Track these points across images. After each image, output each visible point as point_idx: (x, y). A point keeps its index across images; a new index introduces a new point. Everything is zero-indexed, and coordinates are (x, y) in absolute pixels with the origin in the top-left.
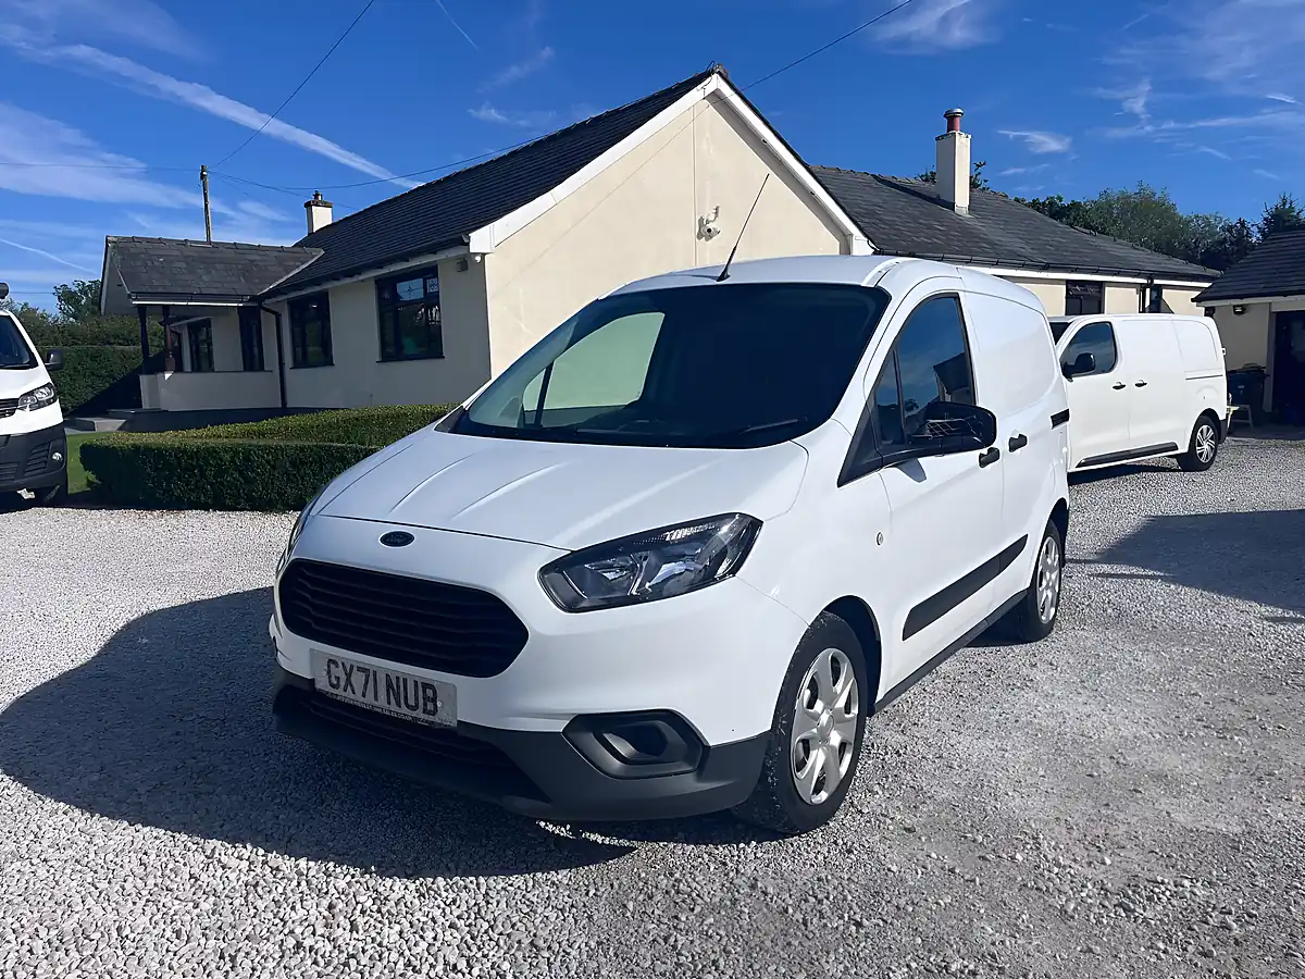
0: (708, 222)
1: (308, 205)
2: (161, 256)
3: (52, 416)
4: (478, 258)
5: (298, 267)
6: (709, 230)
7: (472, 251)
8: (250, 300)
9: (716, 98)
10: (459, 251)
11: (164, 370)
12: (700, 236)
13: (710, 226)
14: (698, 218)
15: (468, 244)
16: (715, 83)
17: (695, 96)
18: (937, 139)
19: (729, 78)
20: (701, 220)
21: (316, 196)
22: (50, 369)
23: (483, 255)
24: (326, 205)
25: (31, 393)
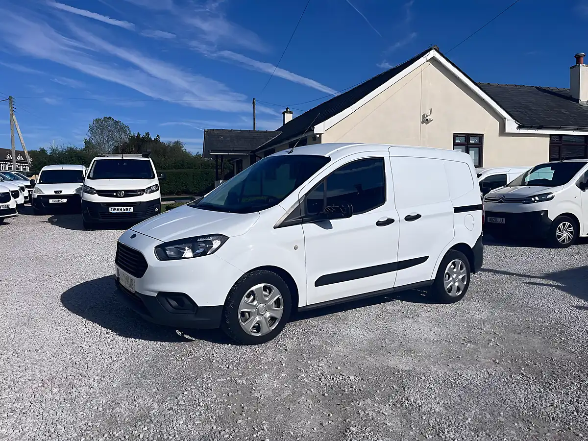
0: (427, 116)
1: (284, 113)
2: (222, 136)
3: (157, 195)
4: (318, 136)
5: (271, 138)
6: (427, 120)
7: (315, 133)
8: (251, 152)
9: (433, 60)
10: (310, 134)
11: (221, 179)
12: (423, 122)
13: (428, 118)
14: (422, 114)
15: (314, 130)
16: (433, 53)
17: (422, 60)
18: (571, 68)
19: (440, 51)
20: (424, 116)
21: (287, 109)
22: (159, 180)
23: (320, 135)
24: (290, 112)
25: (150, 188)
